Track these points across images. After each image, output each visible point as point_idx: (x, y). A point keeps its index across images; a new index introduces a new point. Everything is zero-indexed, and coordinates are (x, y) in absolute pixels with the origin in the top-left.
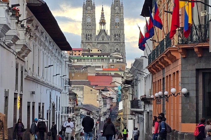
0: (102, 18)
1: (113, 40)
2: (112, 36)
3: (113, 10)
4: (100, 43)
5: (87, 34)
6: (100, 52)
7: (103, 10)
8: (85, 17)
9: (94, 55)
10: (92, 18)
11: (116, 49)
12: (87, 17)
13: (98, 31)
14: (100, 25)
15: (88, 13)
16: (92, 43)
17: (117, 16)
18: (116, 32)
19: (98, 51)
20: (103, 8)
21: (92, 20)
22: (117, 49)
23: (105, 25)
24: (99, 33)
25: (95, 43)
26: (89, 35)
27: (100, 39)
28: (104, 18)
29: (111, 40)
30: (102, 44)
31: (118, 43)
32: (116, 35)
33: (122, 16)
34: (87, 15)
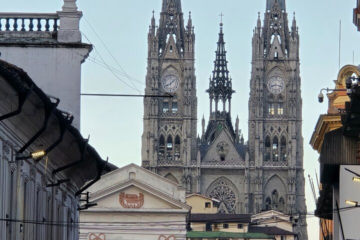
0: (218, 72)
1: (259, 161)
2: (257, 144)
3: (262, 46)
4: (213, 171)
5: (162, 138)
6: (213, 210)
7: (221, 42)
8: (156, 72)
9: (193, 222)
10: (182, 75)
11: (269, 193)
12: (166, 74)
13: (203, 121)
14: (211, 98)
15: (166, 57)
16: (181, 169)
17: (274, 71)
18: (272, 129)
19: (207, 205)
20: (221, 35)
21: (182, 84)
22: (275, 192)
23: (230, 98)
24: (206, 128)
25: (193, 169)
26: (170, 141)
27: (213, 153)
28: (227, 72)
29: (252, 158)
30: (216, 177)
31: (277, 170)
32: (272, 142)
33: (293, 73)
34: (165, 65)
